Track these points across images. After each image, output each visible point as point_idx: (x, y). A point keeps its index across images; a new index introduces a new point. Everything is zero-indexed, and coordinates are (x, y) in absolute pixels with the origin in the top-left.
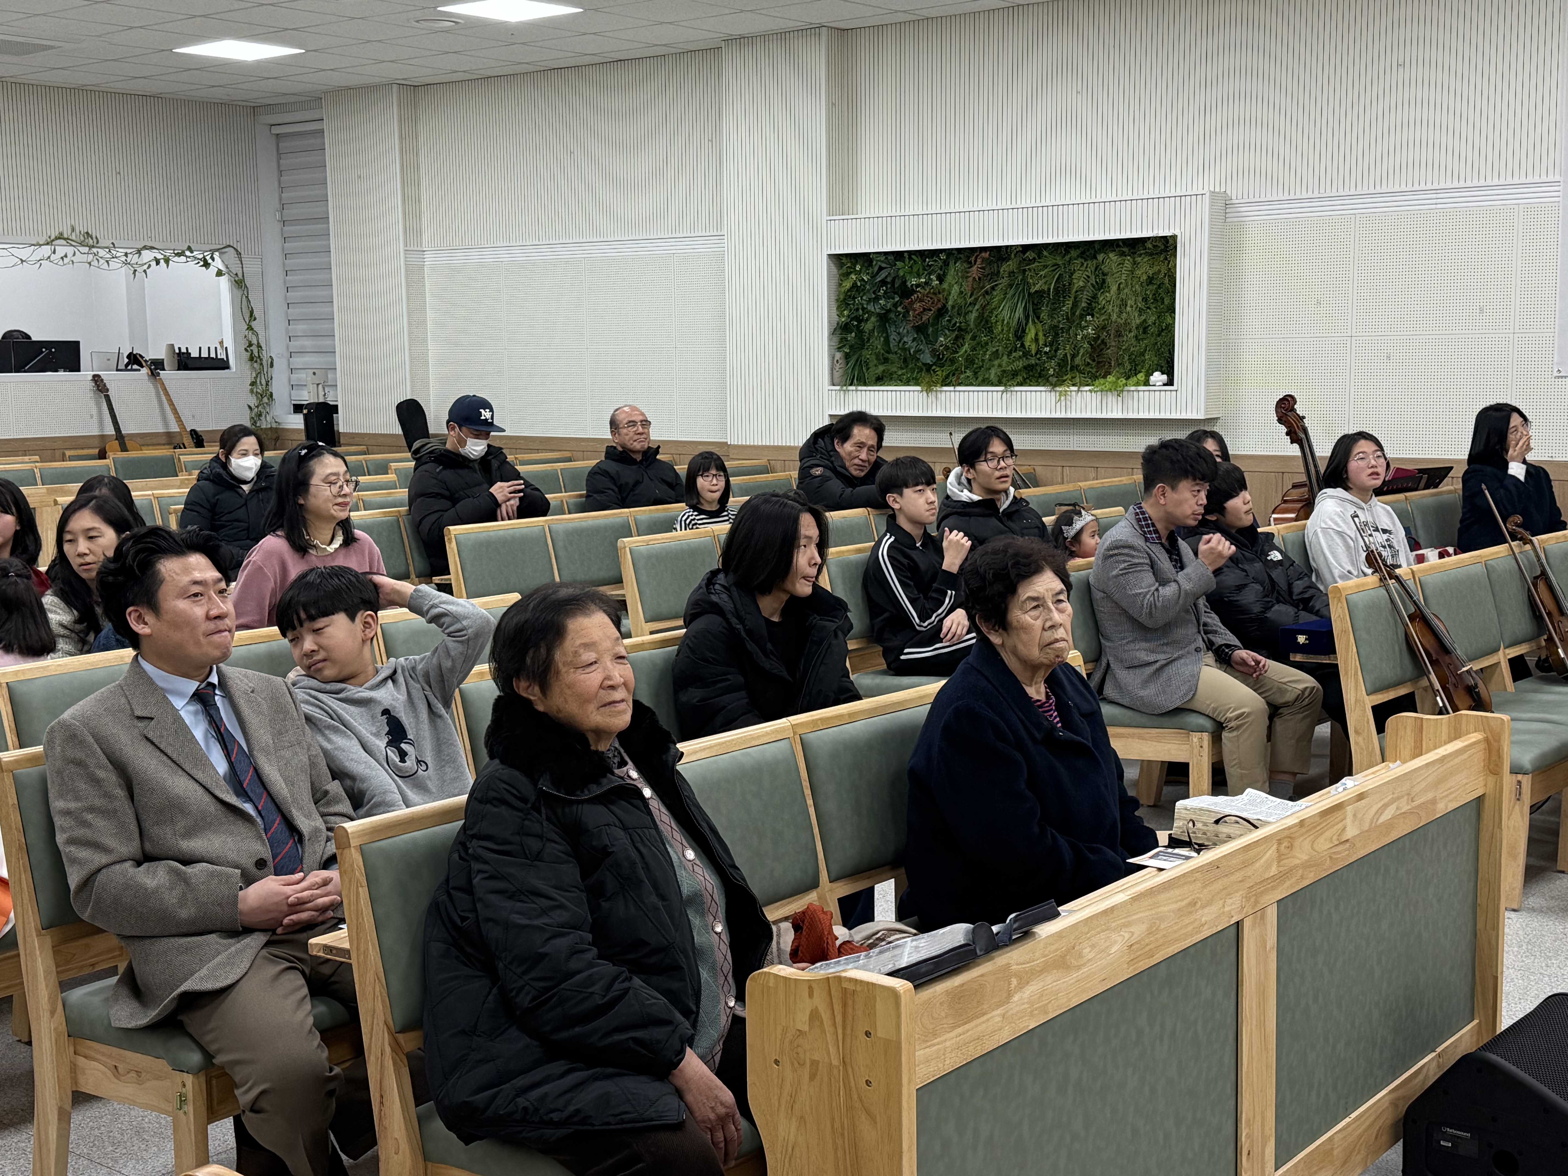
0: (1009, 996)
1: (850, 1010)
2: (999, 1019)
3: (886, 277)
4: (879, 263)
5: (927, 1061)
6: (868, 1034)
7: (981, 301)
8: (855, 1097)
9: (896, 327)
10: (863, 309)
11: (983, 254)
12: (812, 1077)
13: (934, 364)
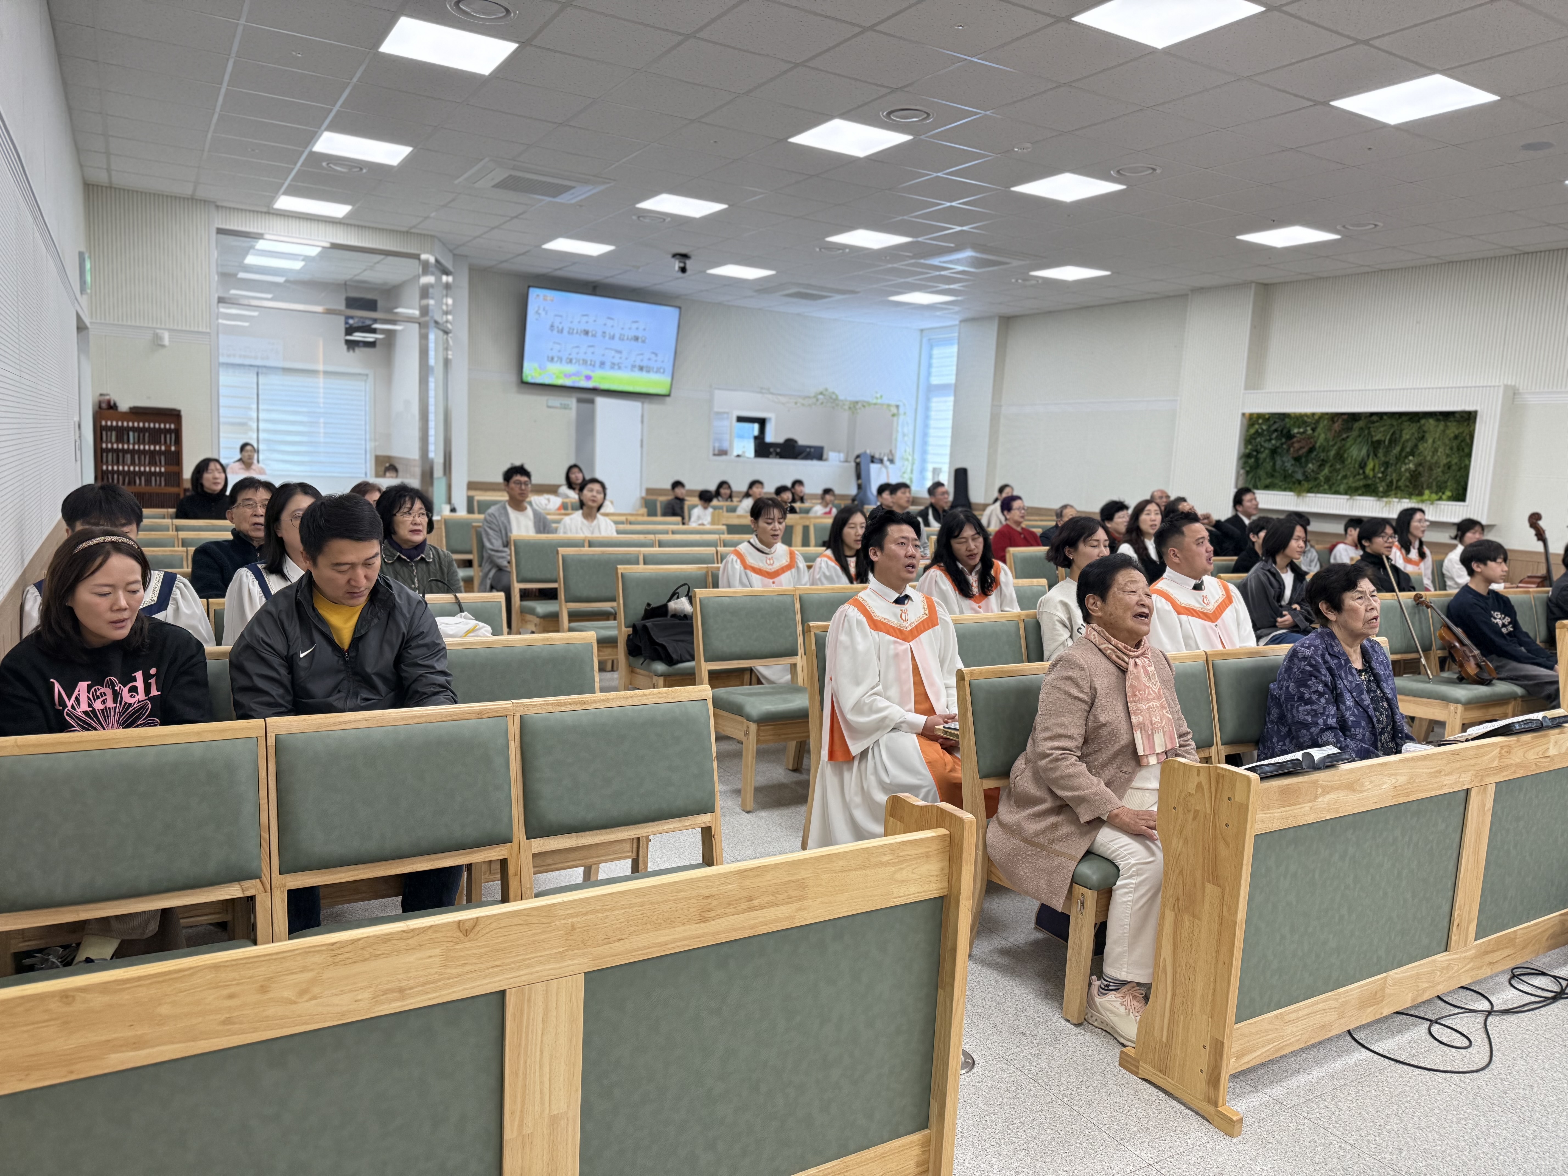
0: (1316, 798)
1: (1220, 785)
2: (1308, 809)
3: (1277, 427)
4: (1272, 419)
5: (1263, 821)
6: (1229, 799)
8: (1218, 832)
9: (1281, 457)
11: (1340, 417)
12: (1194, 819)
13: (1304, 480)
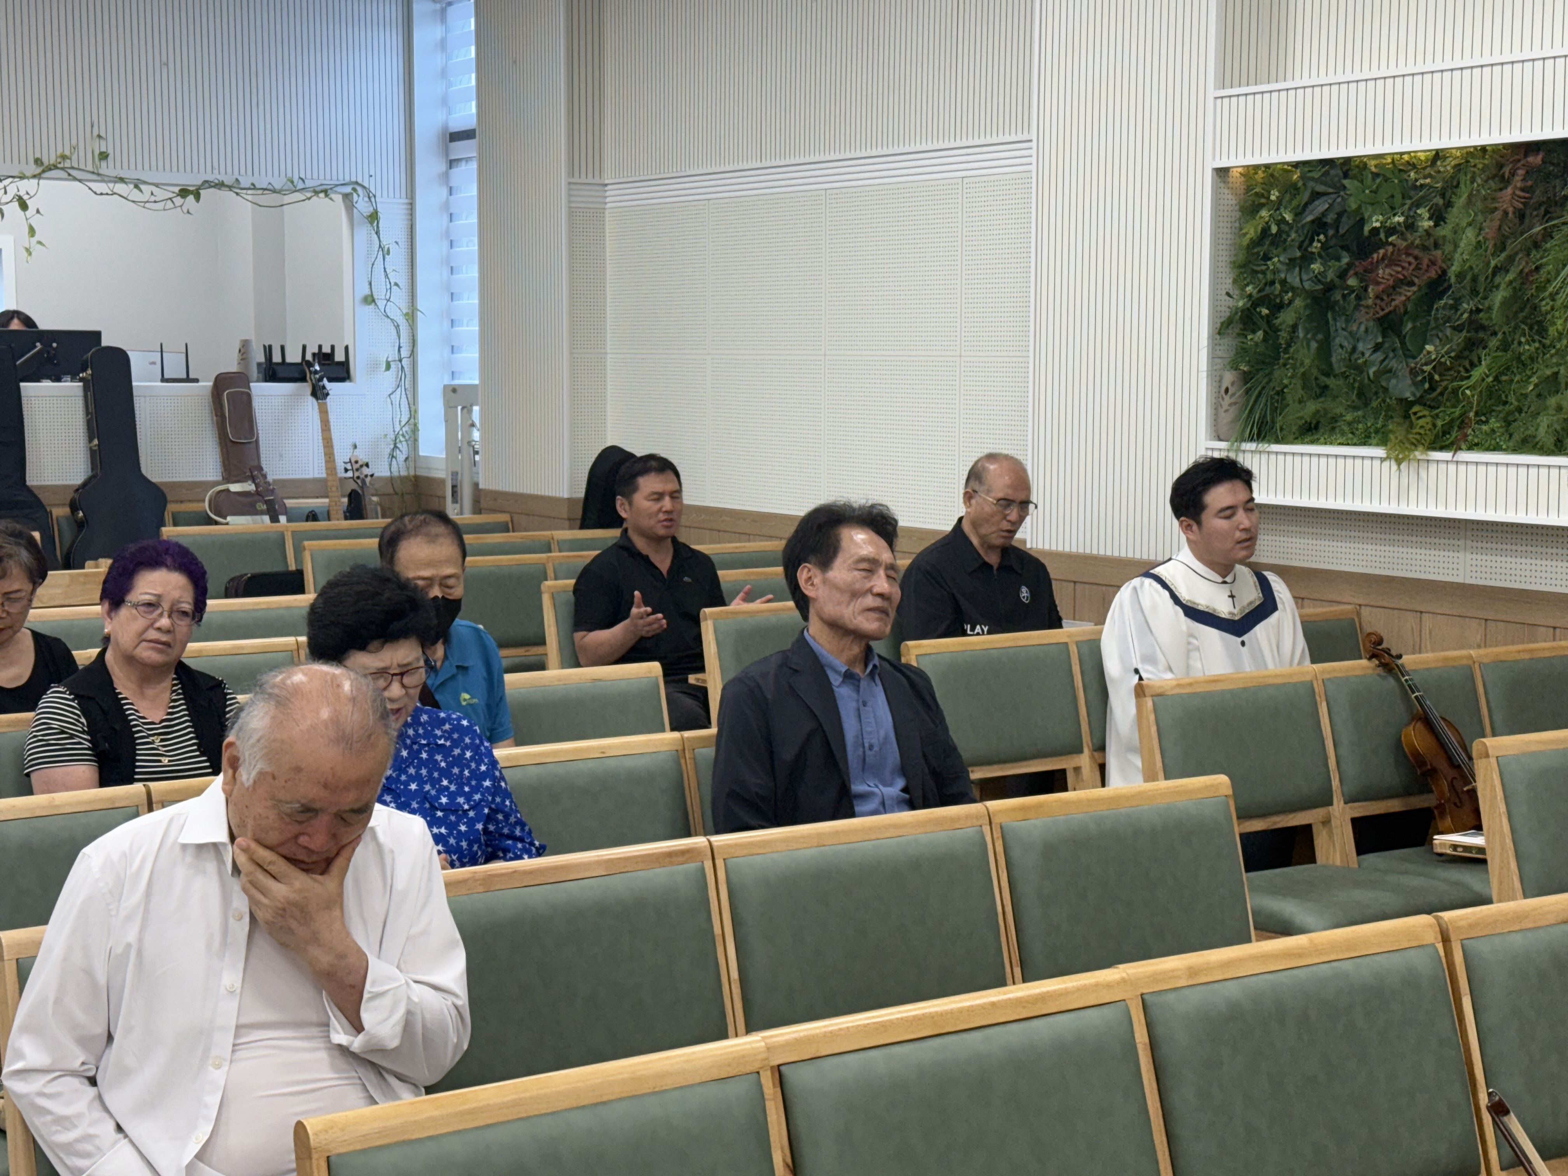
3: (1324, 214)
4: (1311, 184)
7: (1521, 264)
9: (1347, 321)
10: (1284, 282)
11: (1530, 159)
13: (1419, 401)
